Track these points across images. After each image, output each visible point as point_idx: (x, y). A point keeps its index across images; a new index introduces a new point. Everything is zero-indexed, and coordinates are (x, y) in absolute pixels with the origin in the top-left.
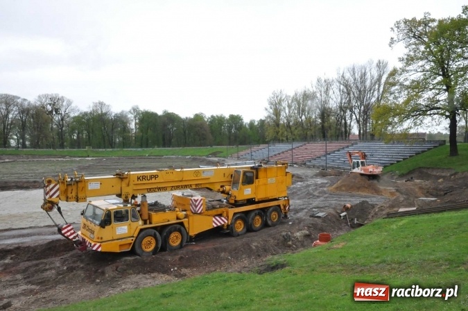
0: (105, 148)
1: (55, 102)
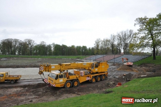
0: (44, 55)
1: (30, 41)
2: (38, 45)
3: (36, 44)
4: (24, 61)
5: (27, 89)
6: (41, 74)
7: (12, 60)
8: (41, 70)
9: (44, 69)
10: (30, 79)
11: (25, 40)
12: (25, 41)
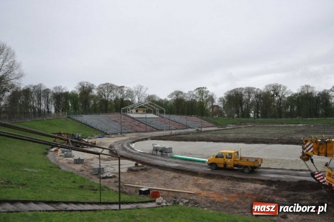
0: (311, 117)
1: (276, 89)
2: (296, 95)
3: (291, 92)
4: (266, 130)
5: (276, 189)
6: (307, 159)
7: (245, 129)
8: (307, 151)
9: (314, 149)
10: (281, 169)
11: (266, 86)
12: (266, 90)
